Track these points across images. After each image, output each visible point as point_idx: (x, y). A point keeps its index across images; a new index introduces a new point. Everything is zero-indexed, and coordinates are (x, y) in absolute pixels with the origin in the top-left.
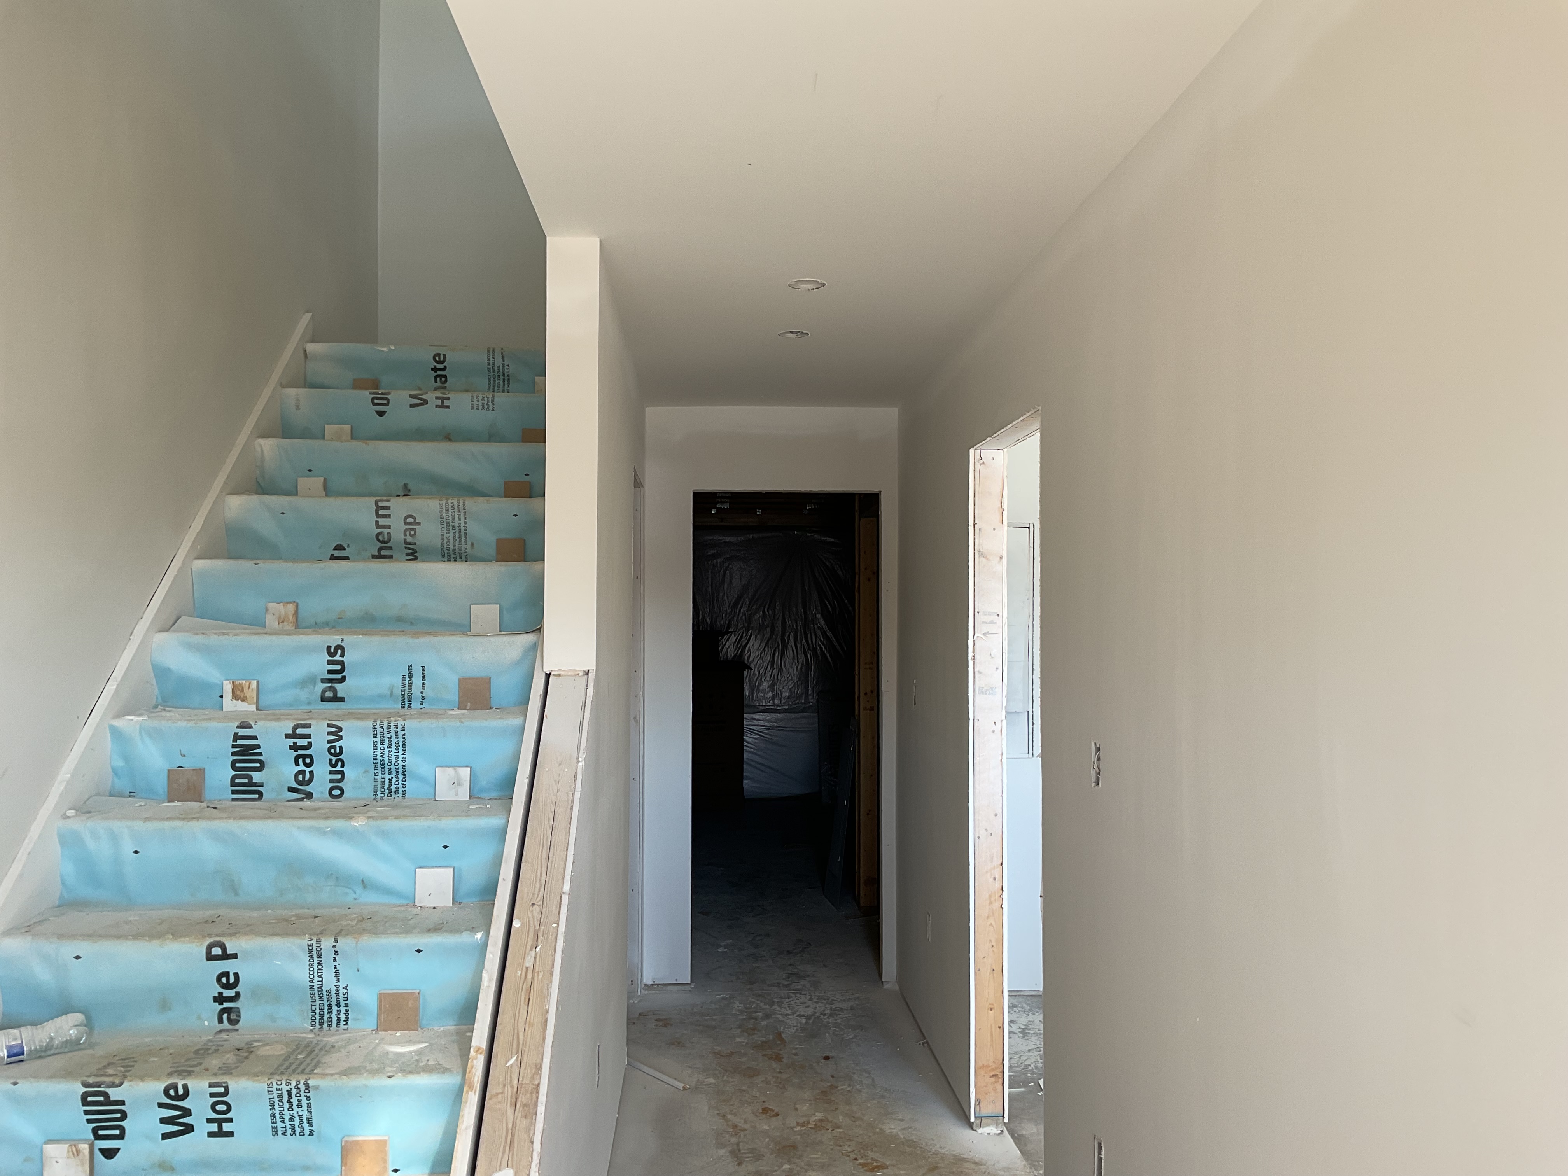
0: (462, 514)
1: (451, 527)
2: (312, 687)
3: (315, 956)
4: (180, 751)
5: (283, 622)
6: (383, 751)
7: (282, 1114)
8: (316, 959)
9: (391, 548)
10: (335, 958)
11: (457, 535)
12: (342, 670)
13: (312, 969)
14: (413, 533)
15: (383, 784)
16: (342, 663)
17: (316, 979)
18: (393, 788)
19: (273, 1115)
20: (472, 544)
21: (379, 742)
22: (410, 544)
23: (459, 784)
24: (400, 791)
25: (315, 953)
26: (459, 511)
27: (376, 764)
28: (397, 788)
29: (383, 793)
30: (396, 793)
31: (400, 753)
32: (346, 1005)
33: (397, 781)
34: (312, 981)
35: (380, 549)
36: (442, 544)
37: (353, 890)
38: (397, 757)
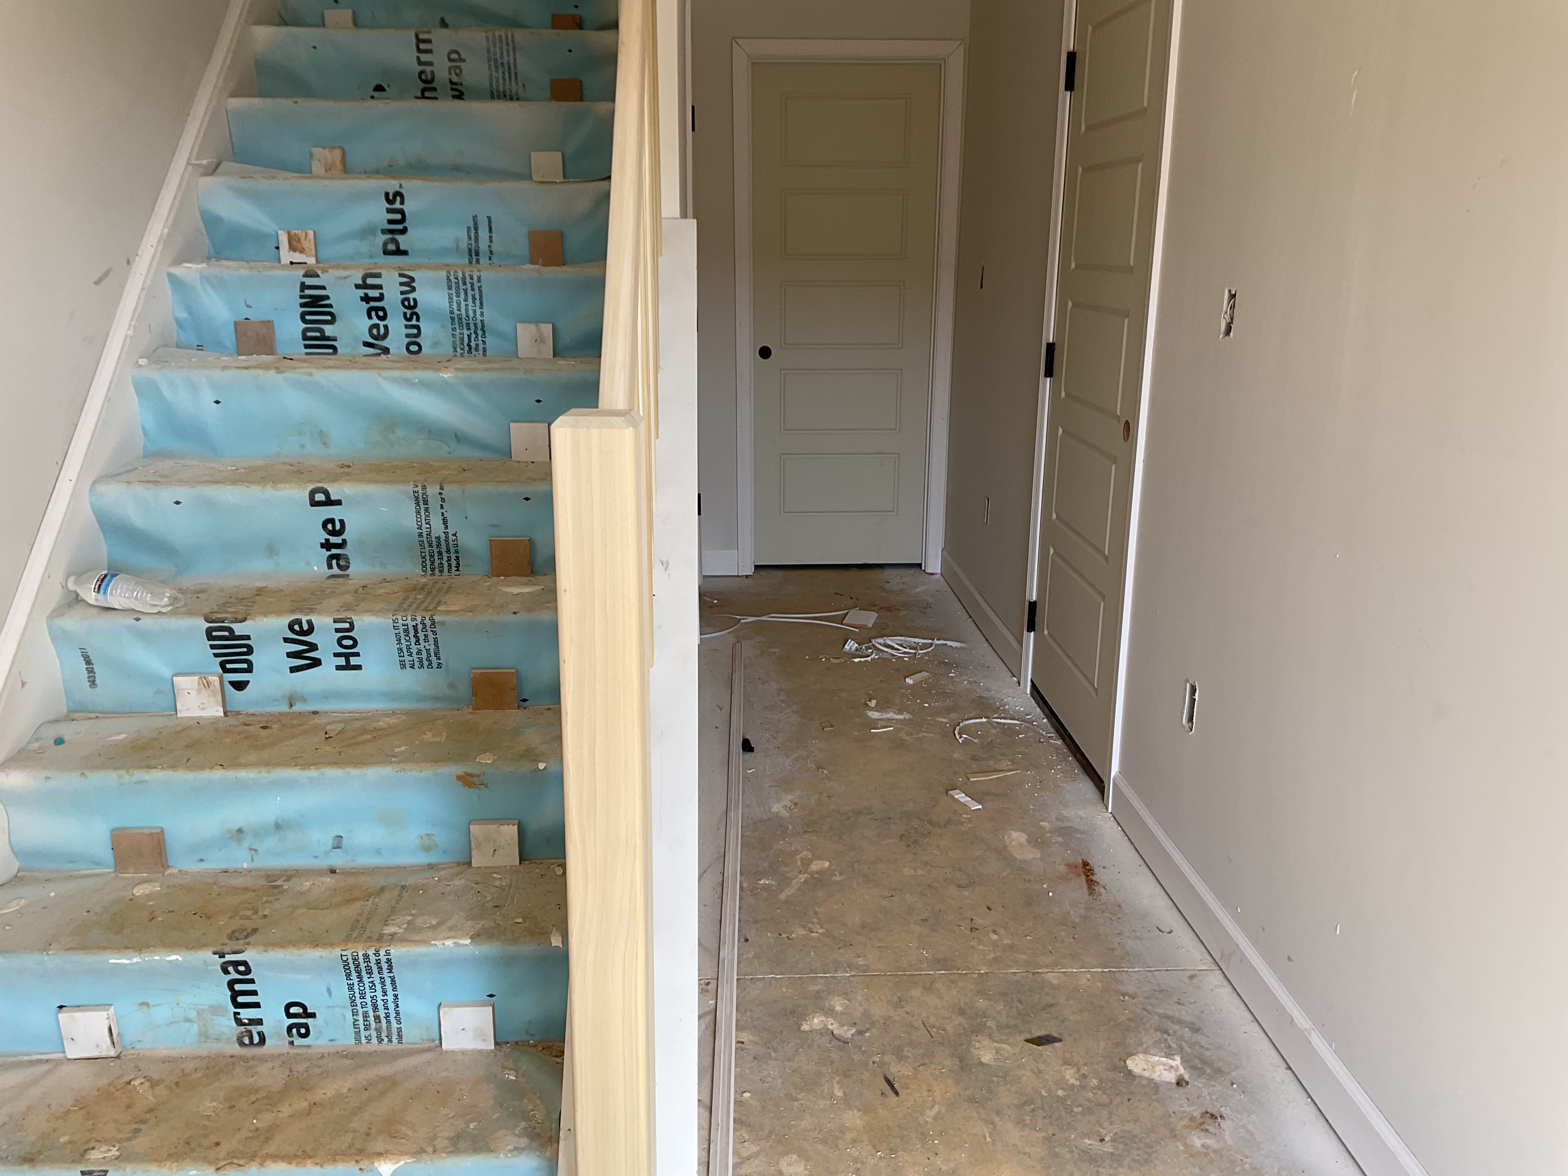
0: (511, 49)
1: (499, 65)
2: (372, 238)
3: (421, 503)
4: (246, 302)
5: (330, 169)
6: (459, 304)
7: (408, 648)
8: (422, 506)
9: (435, 89)
10: (442, 505)
11: (507, 74)
12: (403, 220)
13: (419, 516)
14: (458, 71)
15: (462, 339)
16: (402, 212)
17: (425, 526)
18: (473, 344)
19: (401, 649)
20: (524, 86)
21: (454, 295)
22: (455, 84)
23: (542, 341)
24: (481, 347)
25: (421, 499)
26: (508, 45)
27: (453, 319)
28: (477, 345)
29: (462, 349)
30: (477, 349)
31: (477, 308)
32: (457, 552)
33: (476, 337)
34: (420, 528)
35: (423, 91)
36: (491, 85)
37: (446, 444)
38: (475, 311)
